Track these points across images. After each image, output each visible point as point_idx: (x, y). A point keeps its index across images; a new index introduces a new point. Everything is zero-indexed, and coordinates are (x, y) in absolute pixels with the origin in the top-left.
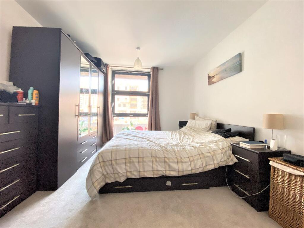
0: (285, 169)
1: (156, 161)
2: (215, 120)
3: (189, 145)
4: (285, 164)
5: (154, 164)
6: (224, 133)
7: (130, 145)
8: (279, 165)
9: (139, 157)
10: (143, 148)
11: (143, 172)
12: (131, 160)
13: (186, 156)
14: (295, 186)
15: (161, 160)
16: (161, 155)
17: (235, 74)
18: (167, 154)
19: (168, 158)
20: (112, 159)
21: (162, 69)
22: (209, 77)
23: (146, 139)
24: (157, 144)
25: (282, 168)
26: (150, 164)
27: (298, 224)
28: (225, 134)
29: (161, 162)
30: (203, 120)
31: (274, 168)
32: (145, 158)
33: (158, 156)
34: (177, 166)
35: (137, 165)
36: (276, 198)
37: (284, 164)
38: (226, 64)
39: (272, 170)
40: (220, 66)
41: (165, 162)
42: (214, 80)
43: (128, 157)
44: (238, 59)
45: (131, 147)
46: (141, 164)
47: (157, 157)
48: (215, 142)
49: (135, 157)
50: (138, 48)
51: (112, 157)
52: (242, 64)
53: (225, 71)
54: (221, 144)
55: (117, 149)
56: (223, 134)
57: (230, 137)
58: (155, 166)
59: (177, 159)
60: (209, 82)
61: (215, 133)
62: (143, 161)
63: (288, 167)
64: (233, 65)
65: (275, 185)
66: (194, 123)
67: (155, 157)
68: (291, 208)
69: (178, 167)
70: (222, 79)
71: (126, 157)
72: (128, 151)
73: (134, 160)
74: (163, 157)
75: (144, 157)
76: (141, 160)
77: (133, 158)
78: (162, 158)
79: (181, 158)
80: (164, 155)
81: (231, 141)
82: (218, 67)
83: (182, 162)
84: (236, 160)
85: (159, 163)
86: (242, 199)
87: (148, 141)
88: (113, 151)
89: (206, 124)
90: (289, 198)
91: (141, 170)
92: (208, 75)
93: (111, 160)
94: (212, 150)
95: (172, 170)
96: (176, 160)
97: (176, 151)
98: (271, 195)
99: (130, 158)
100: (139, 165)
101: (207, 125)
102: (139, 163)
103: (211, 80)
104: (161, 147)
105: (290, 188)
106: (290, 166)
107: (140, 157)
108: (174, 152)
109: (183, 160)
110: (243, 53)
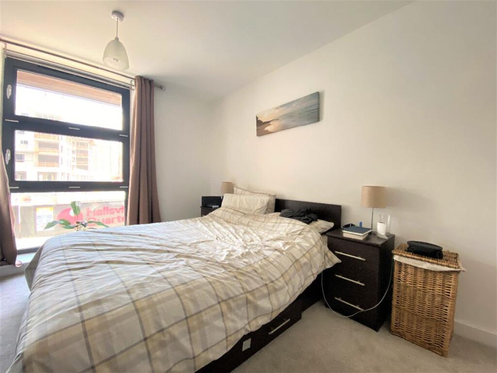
0: (419, 264)
1: (230, 309)
2: (274, 195)
3: (267, 248)
4: (420, 258)
5: (228, 318)
6: (304, 216)
7: (141, 286)
8: (409, 259)
9: (186, 318)
10: (185, 283)
11: (203, 355)
12: (167, 337)
13: (278, 275)
14: (434, 285)
15: (240, 302)
16: (235, 289)
17: (309, 124)
18: (247, 282)
19: (252, 292)
20: (96, 362)
21: (161, 87)
22: (259, 123)
23: (168, 252)
24: (208, 261)
25: (415, 263)
26: (219, 323)
27: (438, 334)
28: (306, 217)
29: (239, 307)
30: (250, 195)
31: (400, 264)
32: (203, 313)
33: (232, 295)
34: (269, 301)
35: (185, 342)
36: (403, 306)
37: (418, 258)
38: (294, 105)
39: (396, 268)
40: (281, 106)
41: (248, 302)
42: (268, 128)
43: (153, 331)
44: (315, 101)
45: (150, 290)
46: (196, 334)
47: (230, 298)
48: (300, 234)
49: (176, 323)
50: (119, 14)
51: (94, 356)
52: (320, 109)
53: (290, 116)
54: (311, 236)
55: (101, 315)
56: (303, 218)
57: (313, 222)
58: (230, 324)
59: (268, 288)
60: (257, 130)
61: (289, 217)
62: (202, 324)
63: (425, 261)
64: (306, 108)
65: (402, 288)
66: (238, 201)
67: (226, 301)
68: (428, 316)
69: (272, 305)
70: (285, 128)
71: (147, 335)
72: (148, 311)
73: (176, 331)
74: (242, 294)
75: (200, 312)
76: (194, 323)
77: (171, 329)
78: (241, 296)
79: (272, 282)
80: (243, 288)
81: (317, 228)
82: (277, 108)
83: (276, 290)
84: (337, 260)
85: (237, 311)
86: (349, 319)
87: (176, 257)
88: (88, 328)
89: (261, 201)
90: (424, 304)
91: (198, 350)
92: (257, 118)
93: (93, 367)
94: (305, 250)
95: (259, 316)
96: (265, 291)
97: (258, 269)
98: (394, 303)
99: (161, 330)
100: (190, 339)
101: (264, 202)
102: (190, 333)
103: (264, 128)
104: (224, 268)
105: (425, 290)
106: (428, 260)
107: (192, 316)
108: (256, 272)
109: (276, 284)
110: (323, 93)
